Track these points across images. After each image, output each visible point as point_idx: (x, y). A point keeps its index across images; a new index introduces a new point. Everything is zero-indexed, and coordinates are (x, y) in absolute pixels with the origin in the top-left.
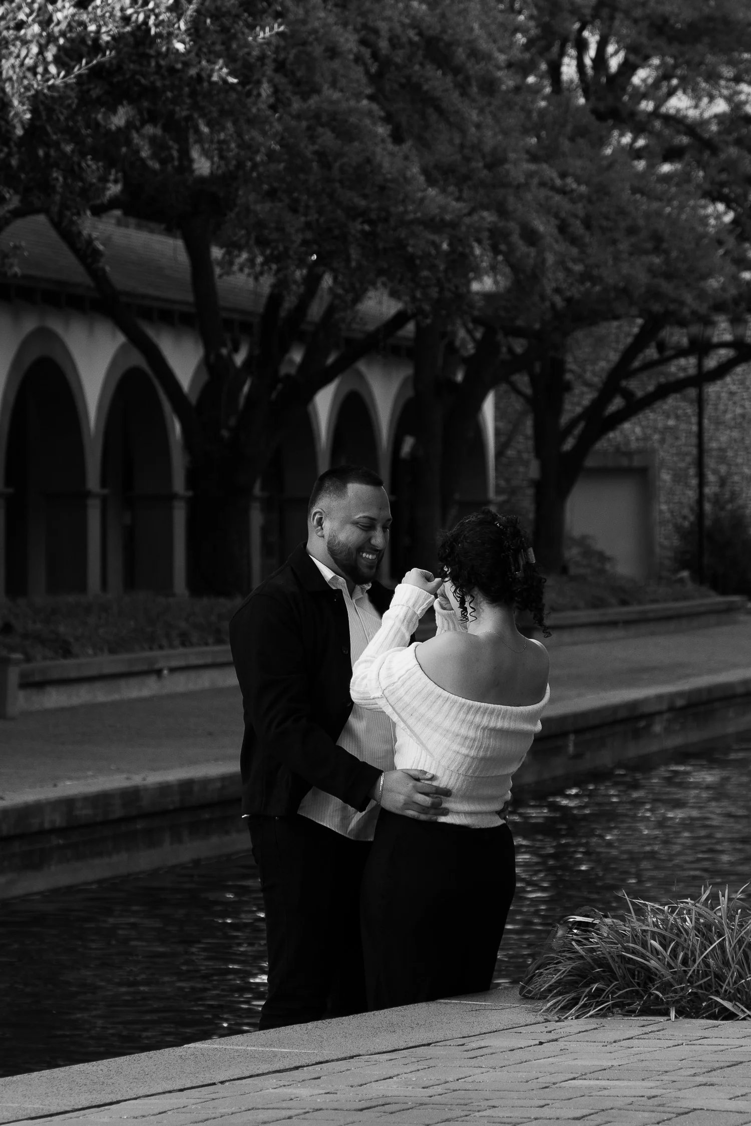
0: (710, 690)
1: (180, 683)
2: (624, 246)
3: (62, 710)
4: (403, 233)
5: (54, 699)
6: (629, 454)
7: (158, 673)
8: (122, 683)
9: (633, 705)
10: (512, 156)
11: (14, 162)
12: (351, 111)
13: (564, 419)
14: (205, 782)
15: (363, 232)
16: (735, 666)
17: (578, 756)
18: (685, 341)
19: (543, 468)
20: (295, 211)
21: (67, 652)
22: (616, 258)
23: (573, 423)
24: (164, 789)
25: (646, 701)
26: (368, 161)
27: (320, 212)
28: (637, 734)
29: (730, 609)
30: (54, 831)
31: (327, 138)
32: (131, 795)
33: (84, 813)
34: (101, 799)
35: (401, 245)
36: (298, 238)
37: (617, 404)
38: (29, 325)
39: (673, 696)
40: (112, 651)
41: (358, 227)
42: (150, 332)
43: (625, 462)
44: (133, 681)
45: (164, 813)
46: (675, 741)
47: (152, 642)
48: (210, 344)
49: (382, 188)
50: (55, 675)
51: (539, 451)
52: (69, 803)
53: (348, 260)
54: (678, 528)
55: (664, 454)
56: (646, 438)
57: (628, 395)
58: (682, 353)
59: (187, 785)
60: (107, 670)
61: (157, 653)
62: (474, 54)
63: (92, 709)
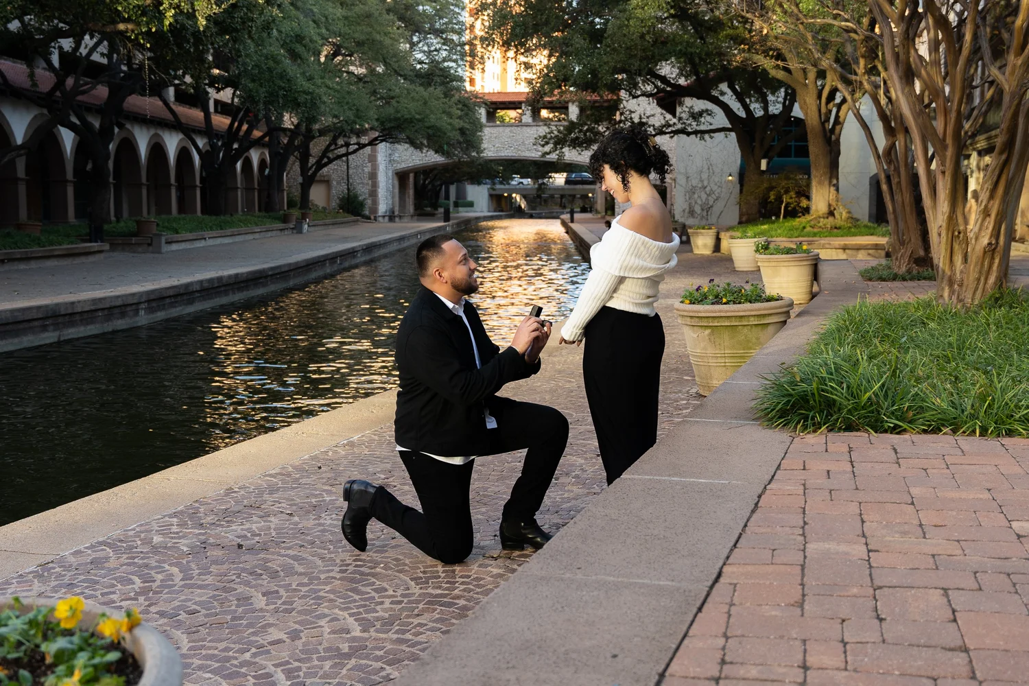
0: (372, 243)
1: (210, 242)
2: (346, 107)
3: (177, 250)
4: (296, 95)
5: (174, 247)
6: (324, 176)
7: (205, 239)
8: (195, 242)
9: (353, 248)
10: (316, 77)
11: (192, 50)
12: (278, 55)
13: (310, 165)
14: (243, 274)
15: (283, 94)
16: (372, 237)
17: (341, 264)
18: (343, 143)
19: (304, 180)
20: (261, 86)
21: (177, 233)
22: (344, 111)
23: (313, 165)
24: (230, 277)
25: (356, 247)
26: (285, 71)
27: (270, 87)
28: (355, 257)
29: (357, 221)
30: (197, 291)
31: (271, 63)
32: (220, 279)
33: (206, 285)
34: (210, 281)
35: (296, 99)
36: (263, 96)
37: (326, 160)
38: (152, 132)
39: (363, 245)
40: (190, 232)
41: (282, 92)
42: (194, 137)
43: (322, 179)
44: (197, 241)
45: (230, 284)
46: (363, 259)
47: (202, 229)
48: (210, 139)
49: (288, 80)
50: (175, 240)
51: (302, 174)
52: (201, 282)
53: (279, 103)
54: (338, 198)
55: (334, 176)
56: (329, 172)
57: (328, 158)
58: (342, 146)
59: (237, 275)
60: (191, 238)
61: (203, 233)
62: (311, 41)
63: (186, 250)
